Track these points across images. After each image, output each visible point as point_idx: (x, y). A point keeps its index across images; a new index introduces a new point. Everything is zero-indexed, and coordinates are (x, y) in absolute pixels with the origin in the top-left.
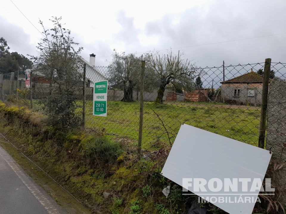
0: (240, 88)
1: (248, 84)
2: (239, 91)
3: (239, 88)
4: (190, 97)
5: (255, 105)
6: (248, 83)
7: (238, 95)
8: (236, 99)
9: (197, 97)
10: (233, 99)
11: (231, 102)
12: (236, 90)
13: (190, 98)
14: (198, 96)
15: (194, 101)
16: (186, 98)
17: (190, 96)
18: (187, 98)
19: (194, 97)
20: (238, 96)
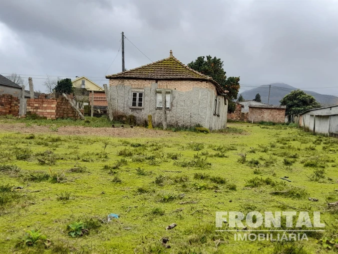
0: (143, 91)
1: (157, 82)
2: (141, 95)
3: (141, 91)
4: (37, 108)
5: (165, 127)
6: (157, 80)
7: (140, 105)
8: (135, 114)
9: (52, 108)
10: (130, 113)
11: (124, 119)
12: (135, 95)
13: (39, 110)
14: (54, 106)
15: (47, 116)
16: (30, 110)
17: (37, 105)
18: (32, 110)
19: (46, 108)
20: (140, 107)
